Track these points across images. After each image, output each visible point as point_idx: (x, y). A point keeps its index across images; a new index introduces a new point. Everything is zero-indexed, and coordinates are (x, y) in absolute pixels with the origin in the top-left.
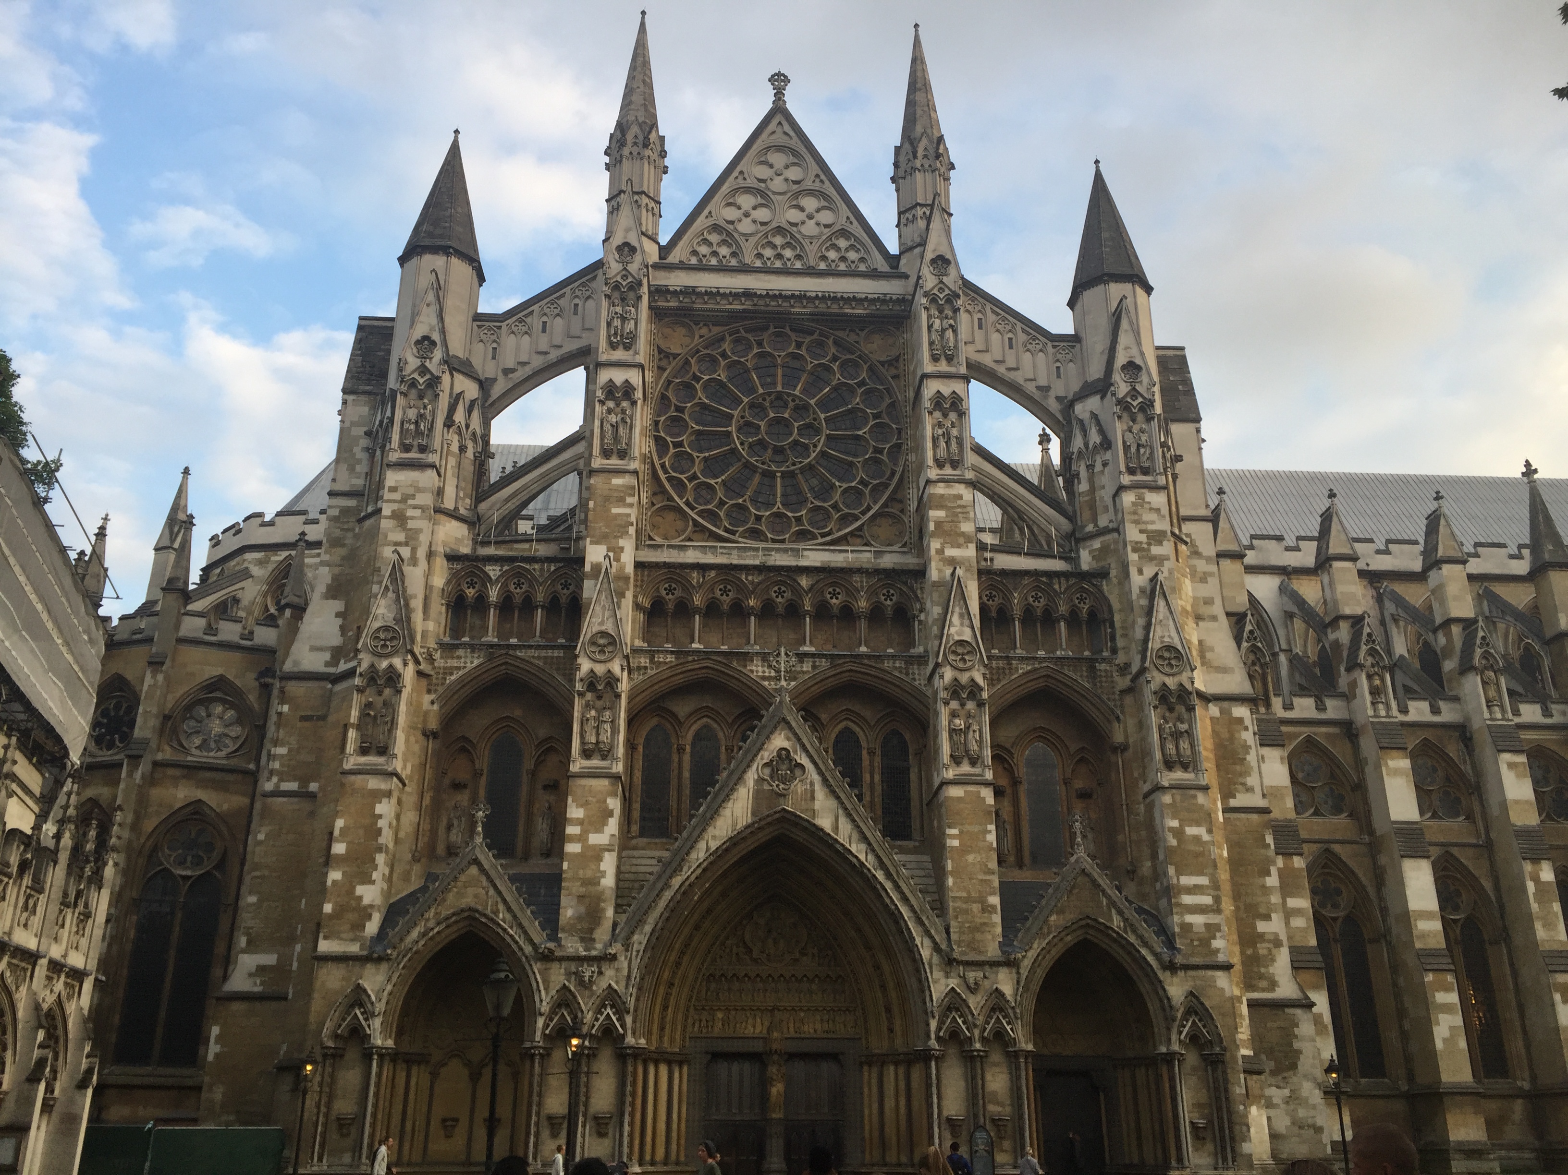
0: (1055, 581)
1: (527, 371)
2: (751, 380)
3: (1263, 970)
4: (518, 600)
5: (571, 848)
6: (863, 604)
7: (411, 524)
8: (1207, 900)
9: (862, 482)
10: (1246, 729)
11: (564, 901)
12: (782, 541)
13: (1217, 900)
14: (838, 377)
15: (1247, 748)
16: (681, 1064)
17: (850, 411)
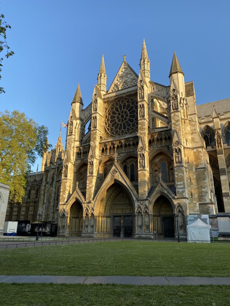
0: (162, 133)
1: (88, 117)
2: (118, 109)
3: (203, 198)
4: (85, 152)
5: (87, 187)
6: (131, 143)
7: (70, 144)
8: (182, 186)
9: (135, 122)
10: (201, 153)
11: (87, 195)
12: (123, 135)
13: (184, 186)
14: (131, 105)
15: (201, 156)
16: (109, 217)
17: (134, 110)
